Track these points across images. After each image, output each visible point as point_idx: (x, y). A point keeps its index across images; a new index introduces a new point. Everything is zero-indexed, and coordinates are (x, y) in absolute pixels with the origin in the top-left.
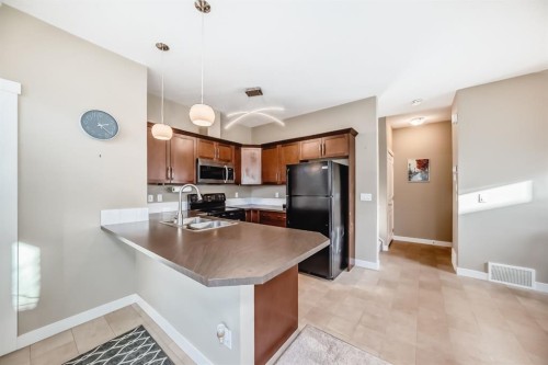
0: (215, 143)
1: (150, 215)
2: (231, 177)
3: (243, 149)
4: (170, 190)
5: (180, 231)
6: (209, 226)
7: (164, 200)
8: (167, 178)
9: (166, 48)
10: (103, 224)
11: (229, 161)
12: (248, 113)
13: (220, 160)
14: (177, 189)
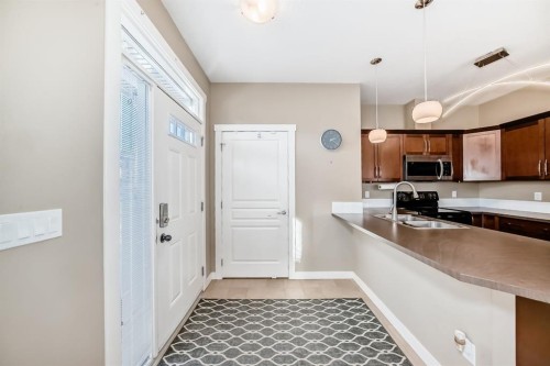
0: (424, 136)
1: (364, 209)
2: (447, 172)
3: (465, 136)
4: (376, 188)
5: (394, 225)
6: (427, 225)
7: (371, 197)
8: (375, 177)
9: (379, 61)
10: (333, 212)
11: (444, 153)
12: (479, 89)
13: (431, 153)
14: (384, 187)
